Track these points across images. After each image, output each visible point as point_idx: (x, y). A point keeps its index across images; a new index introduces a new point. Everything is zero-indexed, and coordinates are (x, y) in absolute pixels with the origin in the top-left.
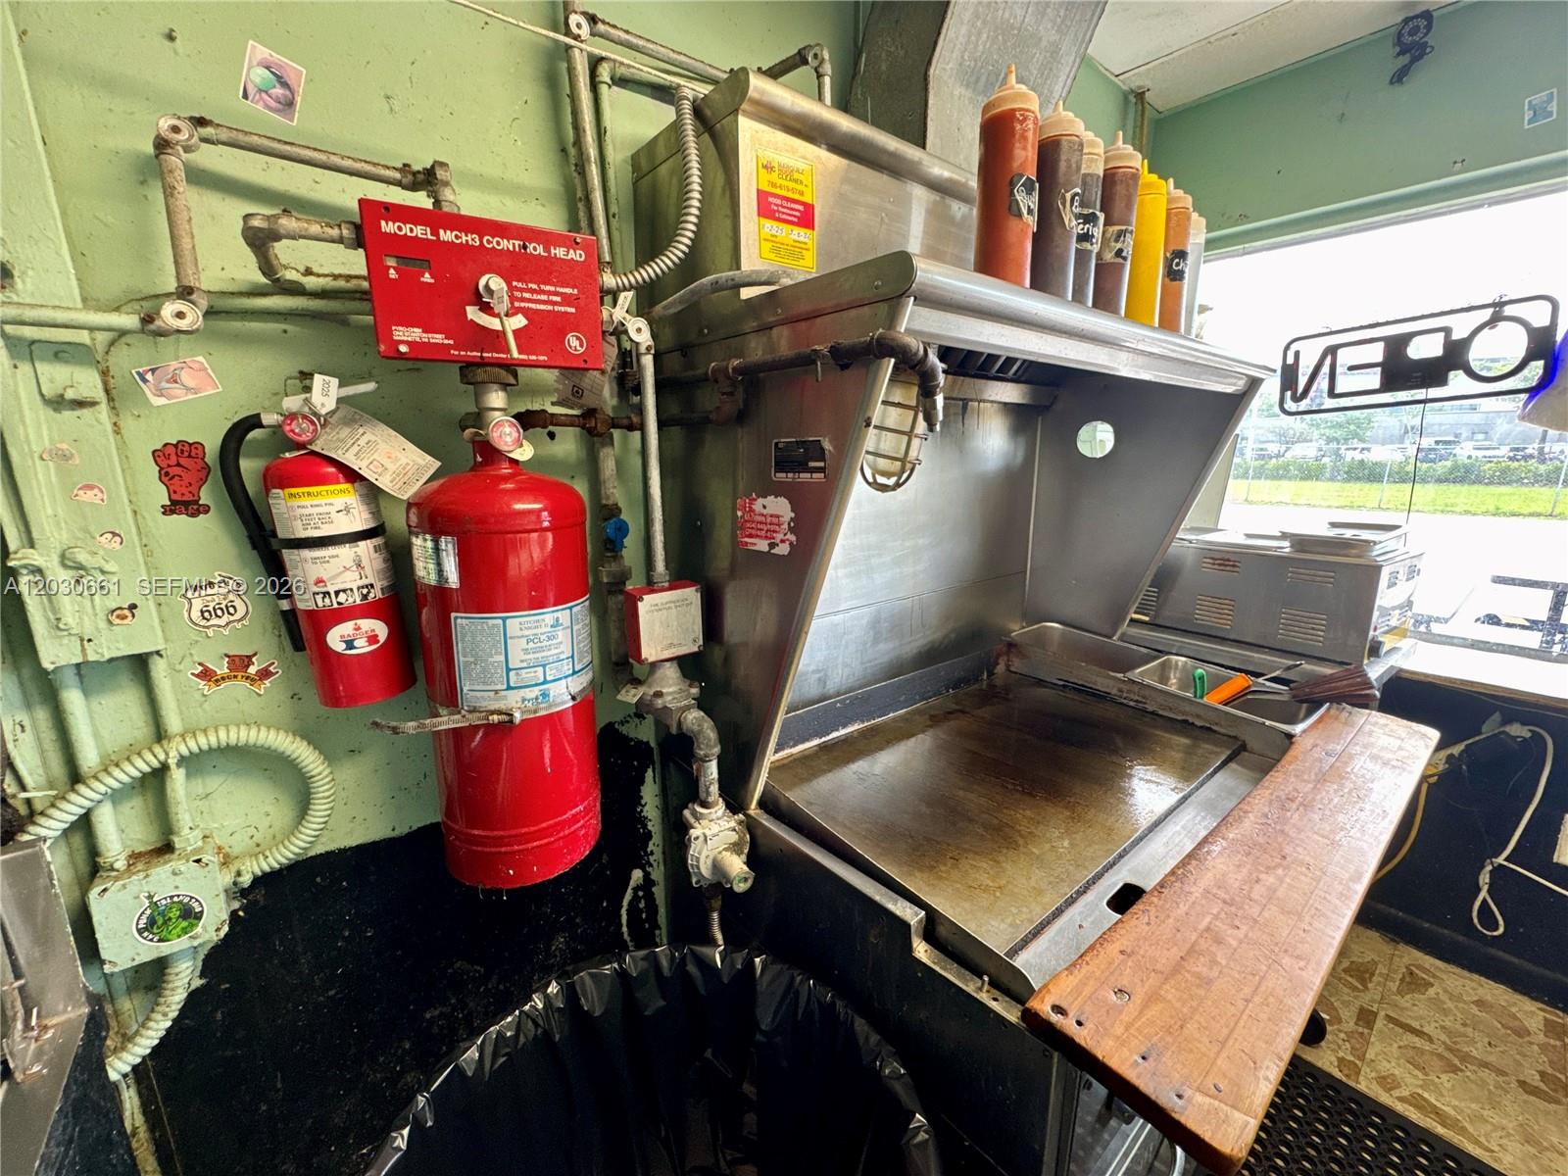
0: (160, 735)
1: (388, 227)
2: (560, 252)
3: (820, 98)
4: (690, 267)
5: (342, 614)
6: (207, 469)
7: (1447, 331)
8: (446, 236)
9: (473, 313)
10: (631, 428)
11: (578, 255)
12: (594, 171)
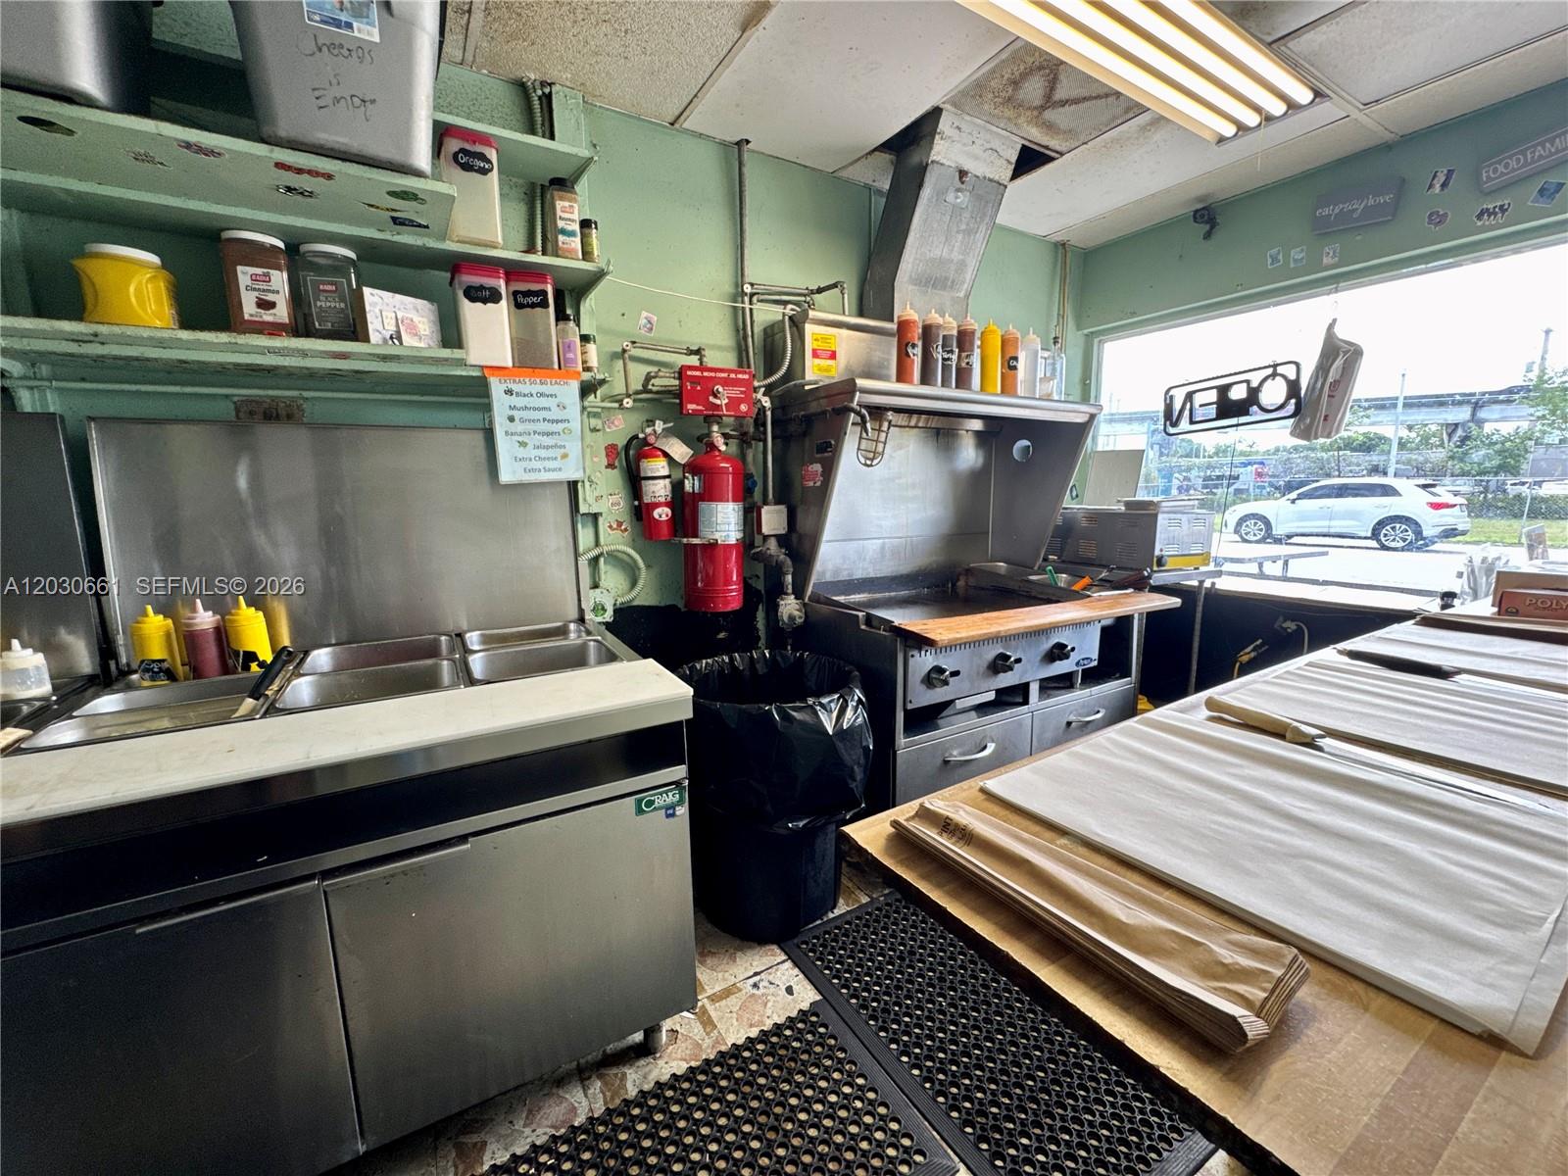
0: (597, 544)
1: (689, 373)
2: (740, 376)
3: (844, 313)
4: (788, 376)
5: (657, 505)
6: (618, 454)
7: (1248, 382)
8: (705, 374)
9: (711, 399)
10: (760, 440)
11: (746, 377)
12: (750, 340)
